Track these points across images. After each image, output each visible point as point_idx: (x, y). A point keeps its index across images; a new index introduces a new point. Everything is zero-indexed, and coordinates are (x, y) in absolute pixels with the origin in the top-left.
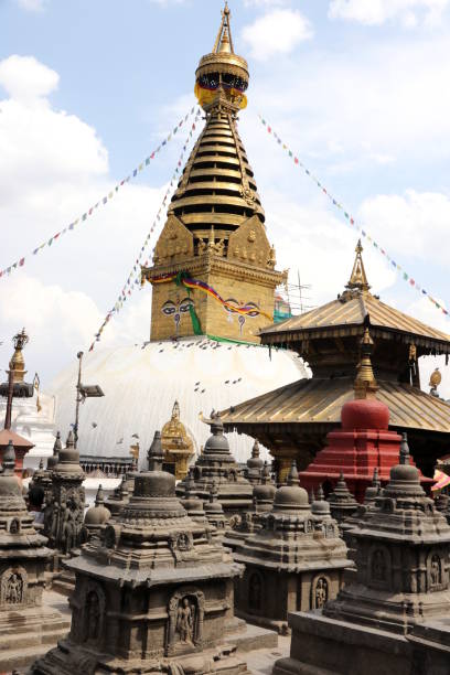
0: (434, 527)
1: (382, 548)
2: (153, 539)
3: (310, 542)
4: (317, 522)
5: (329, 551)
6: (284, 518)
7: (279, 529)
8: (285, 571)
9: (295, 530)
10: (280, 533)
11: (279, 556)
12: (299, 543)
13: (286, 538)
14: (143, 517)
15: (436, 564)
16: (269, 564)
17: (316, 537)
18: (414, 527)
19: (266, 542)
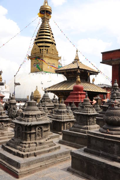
0: (93, 111)
1: (82, 116)
2: (32, 115)
3: (66, 115)
4: (68, 111)
5: (70, 117)
6: (61, 110)
8: (61, 122)
9: (63, 113)
10: (60, 114)
11: (60, 118)
12: (64, 116)
13: (61, 115)
14: (29, 111)
15: (93, 119)
16: (58, 120)
17: (67, 114)
18: (89, 112)
19: (57, 116)
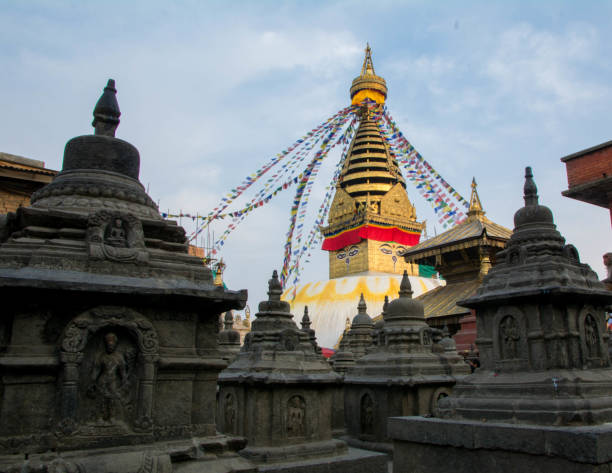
1: (513, 311)
3: (428, 354)
6: (397, 329)
7: (391, 342)
8: (396, 385)
9: (409, 341)
11: (390, 369)
12: (413, 355)
13: (398, 351)
15: (591, 329)
17: (434, 350)
19: (378, 358)
